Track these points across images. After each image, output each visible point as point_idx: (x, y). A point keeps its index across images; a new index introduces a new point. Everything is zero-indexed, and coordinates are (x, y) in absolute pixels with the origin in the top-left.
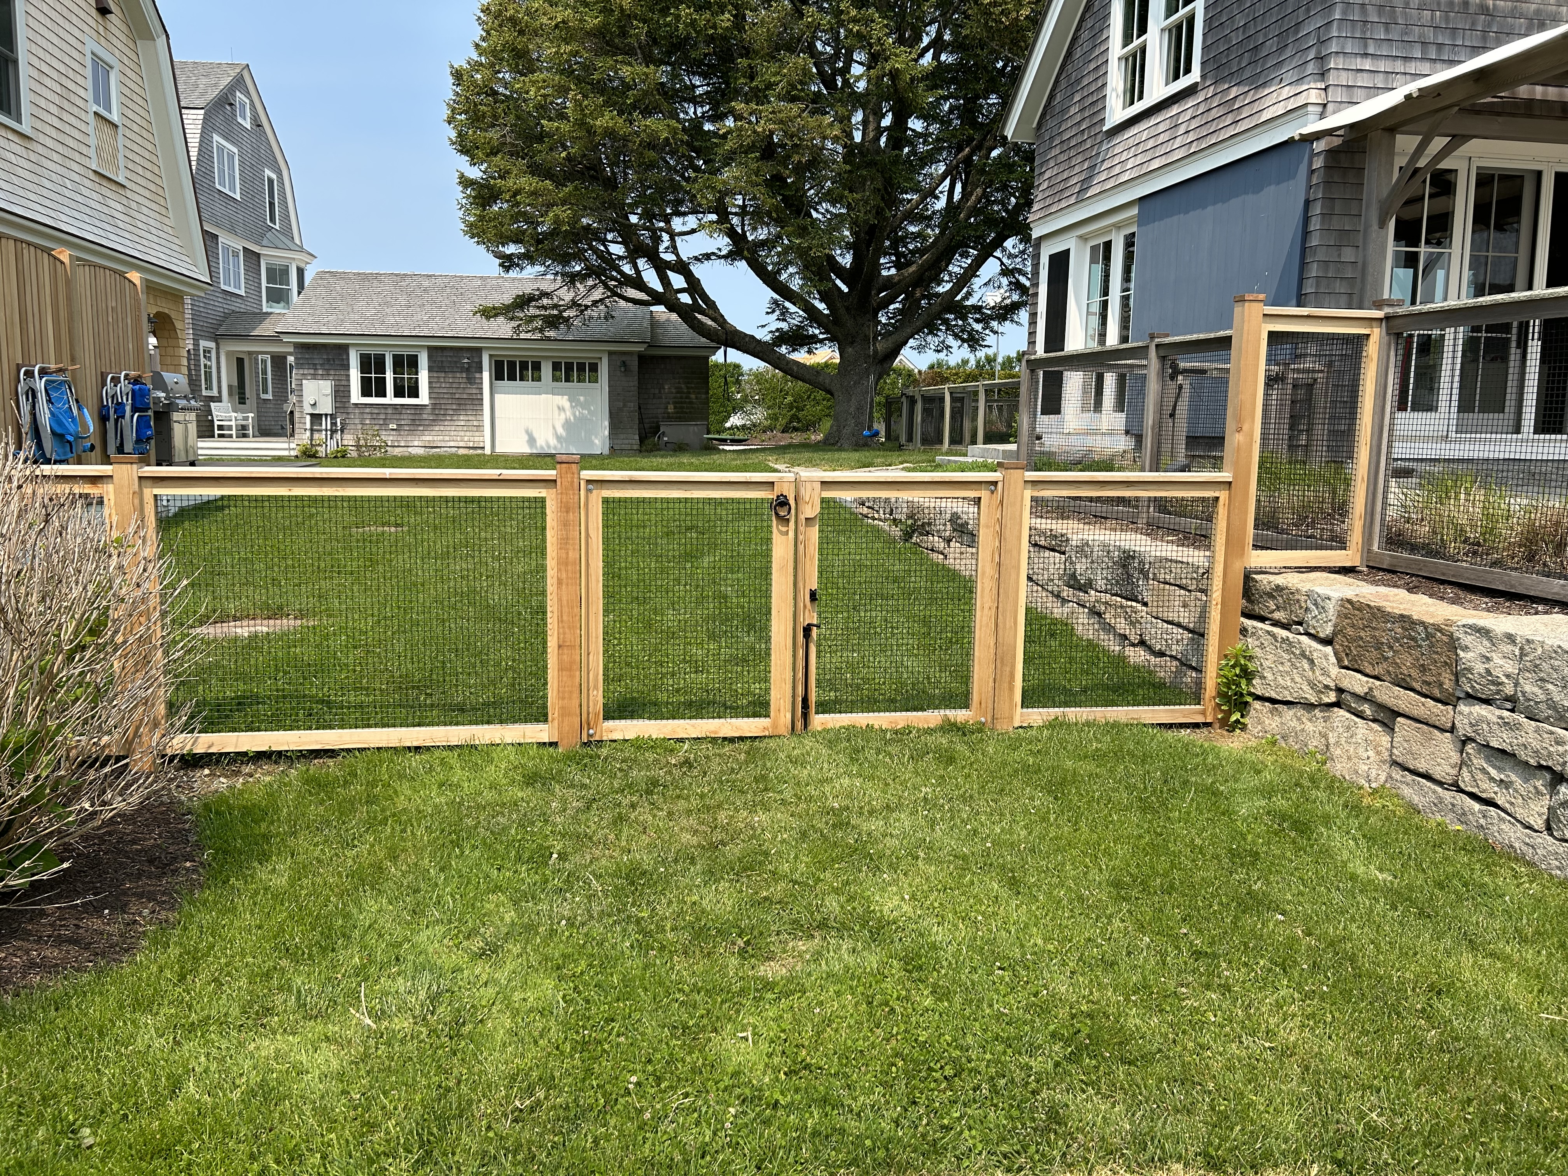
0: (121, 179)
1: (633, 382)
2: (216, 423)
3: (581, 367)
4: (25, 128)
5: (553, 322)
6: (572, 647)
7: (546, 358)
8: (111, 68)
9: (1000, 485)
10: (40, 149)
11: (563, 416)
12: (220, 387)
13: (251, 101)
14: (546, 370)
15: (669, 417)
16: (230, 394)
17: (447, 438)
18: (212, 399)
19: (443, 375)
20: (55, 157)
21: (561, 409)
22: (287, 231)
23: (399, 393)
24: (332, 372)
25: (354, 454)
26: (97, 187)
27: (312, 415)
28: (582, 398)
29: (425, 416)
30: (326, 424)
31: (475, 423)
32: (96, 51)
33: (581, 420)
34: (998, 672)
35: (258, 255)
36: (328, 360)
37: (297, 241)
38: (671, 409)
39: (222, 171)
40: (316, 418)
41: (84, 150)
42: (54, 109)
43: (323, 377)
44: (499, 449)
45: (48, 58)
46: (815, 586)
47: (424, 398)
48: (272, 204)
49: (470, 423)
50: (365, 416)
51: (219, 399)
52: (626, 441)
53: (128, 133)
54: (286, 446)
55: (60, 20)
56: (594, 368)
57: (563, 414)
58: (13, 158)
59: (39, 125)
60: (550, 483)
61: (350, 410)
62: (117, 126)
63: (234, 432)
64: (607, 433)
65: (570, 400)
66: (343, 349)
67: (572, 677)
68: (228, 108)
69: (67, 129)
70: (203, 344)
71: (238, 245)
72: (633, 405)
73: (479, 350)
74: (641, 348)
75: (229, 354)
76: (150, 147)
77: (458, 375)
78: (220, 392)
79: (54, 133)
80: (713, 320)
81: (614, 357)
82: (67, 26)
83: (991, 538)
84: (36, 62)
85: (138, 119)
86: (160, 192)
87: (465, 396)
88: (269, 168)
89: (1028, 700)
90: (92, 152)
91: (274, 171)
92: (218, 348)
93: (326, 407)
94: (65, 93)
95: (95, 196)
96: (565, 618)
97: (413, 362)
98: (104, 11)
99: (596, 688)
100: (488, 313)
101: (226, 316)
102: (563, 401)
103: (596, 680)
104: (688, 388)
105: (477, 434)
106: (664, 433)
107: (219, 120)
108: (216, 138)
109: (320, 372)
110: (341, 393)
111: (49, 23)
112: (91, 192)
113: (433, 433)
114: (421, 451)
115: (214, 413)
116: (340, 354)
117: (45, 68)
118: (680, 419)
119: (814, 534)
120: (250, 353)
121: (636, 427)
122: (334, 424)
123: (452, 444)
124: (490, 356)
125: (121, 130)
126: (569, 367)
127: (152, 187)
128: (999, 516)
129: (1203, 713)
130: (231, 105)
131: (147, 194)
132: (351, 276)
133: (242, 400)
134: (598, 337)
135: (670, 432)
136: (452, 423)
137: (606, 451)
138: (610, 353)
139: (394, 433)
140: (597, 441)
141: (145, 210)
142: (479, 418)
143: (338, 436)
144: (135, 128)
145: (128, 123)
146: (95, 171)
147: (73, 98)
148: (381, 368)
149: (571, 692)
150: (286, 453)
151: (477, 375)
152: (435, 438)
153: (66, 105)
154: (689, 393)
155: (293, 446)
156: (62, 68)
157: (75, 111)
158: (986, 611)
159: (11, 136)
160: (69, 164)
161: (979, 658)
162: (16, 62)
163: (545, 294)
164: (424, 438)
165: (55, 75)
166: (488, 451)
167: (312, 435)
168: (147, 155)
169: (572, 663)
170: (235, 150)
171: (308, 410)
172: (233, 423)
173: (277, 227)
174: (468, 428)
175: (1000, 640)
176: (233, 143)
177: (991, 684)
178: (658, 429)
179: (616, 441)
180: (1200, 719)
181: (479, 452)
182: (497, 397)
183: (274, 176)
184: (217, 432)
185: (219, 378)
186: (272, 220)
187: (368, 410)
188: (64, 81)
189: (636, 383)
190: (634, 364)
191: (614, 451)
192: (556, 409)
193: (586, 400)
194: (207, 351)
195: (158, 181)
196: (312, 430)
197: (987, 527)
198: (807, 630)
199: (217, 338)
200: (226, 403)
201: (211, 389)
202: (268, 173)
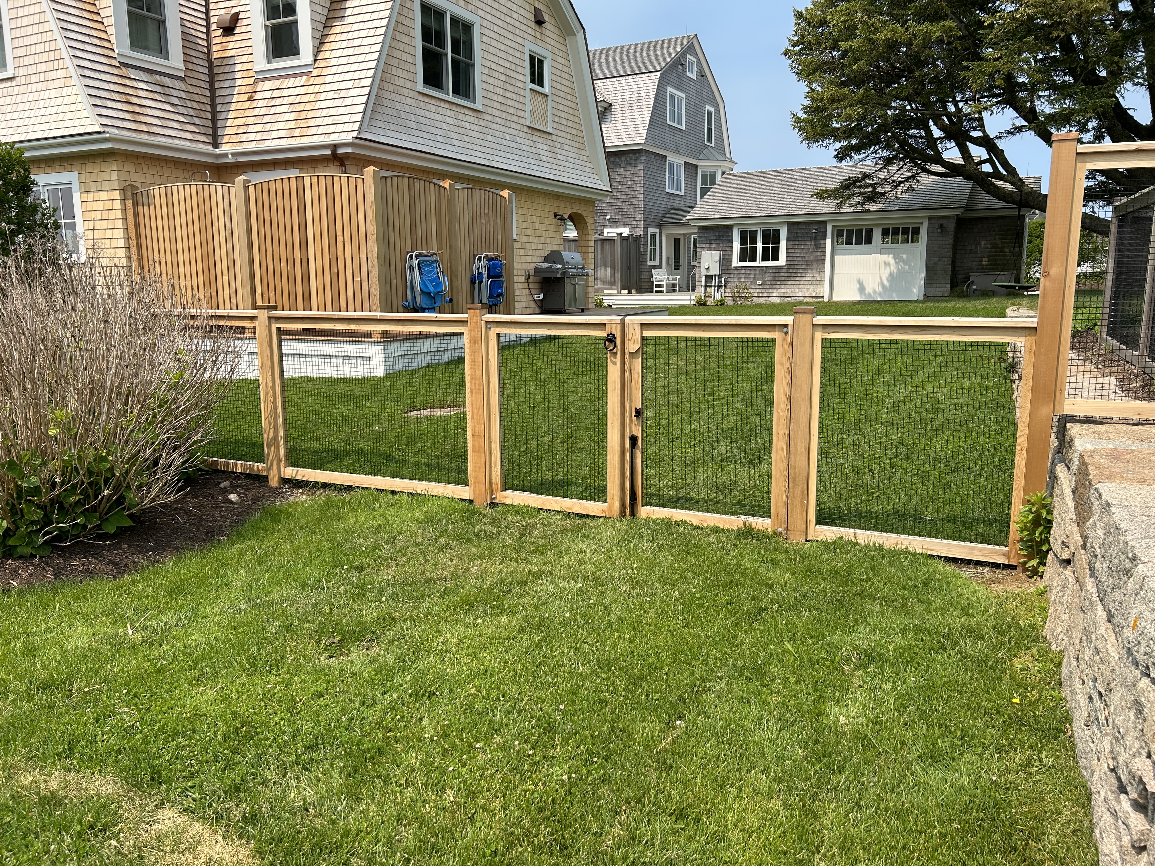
0: (549, 130)
1: (949, 241)
2: (655, 283)
3: (905, 231)
4: (478, 106)
5: (873, 197)
6: (479, 436)
7: (877, 225)
8: (546, 58)
9: (790, 327)
10: (488, 117)
11: (888, 271)
12: (660, 259)
13: (698, 59)
14: (877, 235)
15: (982, 269)
16: (668, 263)
17: (797, 290)
18: (655, 267)
19: (797, 243)
20: (499, 121)
21: (887, 264)
22: (721, 148)
23: (765, 258)
24: (721, 245)
25: (730, 303)
26: (530, 137)
27: (706, 276)
28: (904, 256)
29: (782, 274)
30: (715, 282)
31: (818, 278)
32: (533, 49)
33: (901, 273)
34: (790, 490)
35: (696, 166)
36: (719, 237)
37: (728, 155)
38: (985, 261)
39: (672, 112)
40: (709, 278)
41: (522, 114)
42: (499, 91)
43: (715, 249)
44: (836, 298)
45: (496, 60)
46: (639, 406)
47: (782, 261)
48: (709, 130)
49: (815, 278)
50: (741, 275)
51: (660, 267)
52: (939, 290)
53: (556, 99)
54: (688, 297)
55: (507, 34)
56: (916, 231)
57: (888, 268)
58: (467, 125)
59: (488, 102)
60: (463, 322)
61: (731, 272)
62: (547, 96)
63: (664, 289)
64: (923, 282)
65: (895, 258)
66: (729, 228)
67: (480, 457)
68: (680, 67)
69: (509, 102)
70: (650, 230)
71: (680, 160)
72: (947, 260)
73: (825, 223)
74: (958, 212)
75: (668, 236)
76: (573, 105)
77: (808, 243)
78: (660, 262)
79: (499, 106)
80: (1012, 183)
81: (933, 221)
82: (512, 37)
83: (784, 374)
84: (487, 63)
85: (564, 88)
86: (579, 133)
87: (812, 258)
88: (709, 104)
89: (823, 519)
90: (527, 115)
91: (713, 106)
92: (661, 233)
93: (715, 270)
94: (508, 80)
95: (527, 142)
96: (475, 416)
97: (777, 234)
98: (540, 22)
99: (496, 466)
100: (821, 195)
101: (669, 210)
102: (889, 258)
103: (496, 461)
104: (1002, 243)
105: (819, 286)
106: (973, 282)
107: (673, 77)
108: (669, 89)
109: (714, 245)
110: (726, 260)
111: (498, 37)
112: (525, 142)
113: (787, 286)
114: (777, 300)
115: (654, 276)
116: (727, 232)
117: (493, 66)
118: (993, 270)
119: (637, 364)
120: (685, 234)
121: (949, 277)
122: (720, 282)
123: (800, 294)
124: (833, 227)
125: (550, 98)
126: (896, 232)
127: (574, 132)
128: (790, 355)
129: (1007, 555)
130: (682, 65)
131: (569, 136)
132: (746, 175)
133: (677, 267)
134: (921, 206)
135: (978, 281)
136: (801, 279)
137: (921, 297)
138: (930, 218)
139: (760, 287)
140: (915, 290)
141: (566, 147)
142: (821, 274)
143: (722, 290)
144: (562, 94)
145: (557, 92)
146: (529, 127)
147: (514, 82)
148: (754, 241)
149: (480, 467)
150: (688, 303)
151: (822, 242)
152: (788, 290)
153: (509, 87)
154: (1004, 247)
155: (693, 297)
156: (507, 64)
157: (516, 90)
158: (781, 436)
159: (466, 112)
160: (508, 124)
161: (776, 476)
162: (473, 65)
163: (866, 176)
164: (780, 290)
165: (501, 70)
166: (826, 299)
167: (705, 290)
168: (570, 111)
169: (480, 447)
170: (684, 96)
171: (704, 272)
172: (664, 283)
173: (713, 145)
174: (813, 282)
175: (792, 462)
176: (682, 91)
177: (784, 499)
178: (968, 278)
179: (930, 290)
180: (1003, 561)
181: (820, 300)
182: (837, 257)
183: (712, 110)
184: (655, 289)
185: (660, 252)
186: (709, 140)
187: (743, 271)
188: (508, 72)
189: (951, 242)
190: (951, 226)
191: (927, 298)
192: (883, 264)
193: (907, 257)
194: (653, 236)
195: (578, 127)
196: (706, 287)
197: (781, 364)
198: (634, 440)
199: (660, 226)
200: (664, 270)
201: (654, 260)
202: (708, 107)
